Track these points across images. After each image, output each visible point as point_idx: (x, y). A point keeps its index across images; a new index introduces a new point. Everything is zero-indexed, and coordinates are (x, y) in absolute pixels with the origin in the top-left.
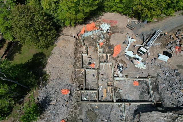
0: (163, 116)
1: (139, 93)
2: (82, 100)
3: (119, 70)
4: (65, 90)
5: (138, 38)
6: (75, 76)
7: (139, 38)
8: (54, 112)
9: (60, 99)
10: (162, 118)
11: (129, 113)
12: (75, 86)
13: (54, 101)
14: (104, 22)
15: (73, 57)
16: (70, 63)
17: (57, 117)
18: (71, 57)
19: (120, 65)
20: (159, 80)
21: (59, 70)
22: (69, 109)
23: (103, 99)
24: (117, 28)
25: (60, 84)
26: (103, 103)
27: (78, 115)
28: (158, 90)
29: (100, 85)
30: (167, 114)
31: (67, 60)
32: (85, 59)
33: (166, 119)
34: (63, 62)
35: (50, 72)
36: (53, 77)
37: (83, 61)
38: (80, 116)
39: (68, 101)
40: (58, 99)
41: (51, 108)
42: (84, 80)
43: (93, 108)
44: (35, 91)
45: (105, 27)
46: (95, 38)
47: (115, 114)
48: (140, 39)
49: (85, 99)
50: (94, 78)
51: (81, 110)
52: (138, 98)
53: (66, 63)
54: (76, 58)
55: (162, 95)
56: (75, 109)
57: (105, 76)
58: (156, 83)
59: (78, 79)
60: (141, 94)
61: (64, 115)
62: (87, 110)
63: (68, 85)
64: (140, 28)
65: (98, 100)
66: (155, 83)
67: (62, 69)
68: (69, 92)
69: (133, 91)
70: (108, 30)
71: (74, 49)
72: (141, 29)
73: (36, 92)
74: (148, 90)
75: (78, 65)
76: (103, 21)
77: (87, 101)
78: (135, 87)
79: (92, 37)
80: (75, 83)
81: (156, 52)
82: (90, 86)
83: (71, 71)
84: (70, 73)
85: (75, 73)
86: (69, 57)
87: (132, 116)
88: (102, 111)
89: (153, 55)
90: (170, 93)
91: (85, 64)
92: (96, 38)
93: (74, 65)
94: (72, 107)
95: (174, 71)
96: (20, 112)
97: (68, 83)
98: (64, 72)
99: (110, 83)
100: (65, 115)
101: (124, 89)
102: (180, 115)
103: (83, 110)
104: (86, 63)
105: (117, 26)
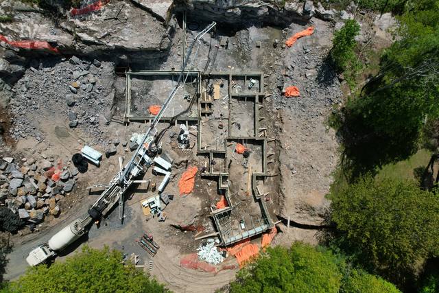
0: (123, 42)
1: (152, 92)
2: (258, 78)
3: (186, 136)
4: (292, 94)
5: (135, 211)
6: (276, 124)
7: (132, 212)
8: (306, 58)
9: (299, 78)
10: (127, 38)
11: (175, 56)
12: (274, 104)
13: (310, 74)
14: (214, 269)
15: (284, 168)
16: (289, 153)
17: (301, 50)
18: (288, 166)
19: (183, 146)
20: (109, 112)
21: (311, 135)
22: (281, 63)
23: (220, 81)
24: (182, 246)
25: (303, 106)
26: (221, 72)
27: (263, 54)
28: (115, 98)
29: (226, 107)
30: (116, 44)
31: (296, 158)
32: (257, 164)
33: (121, 37)
34: (304, 153)
35: (327, 131)
36: (319, 122)
37: (261, 161)
38: (261, 53)
39: (284, 77)
40: (302, 78)
41: (312, 64)
42: (258, 118)
43: (239, 67)
44: (349, 94)
45: (212, 252)
46: (236, 222)
47: (199, 56)
48: (131, 209)
49: (253, 81)
50: (238, 120)
51: (260, 63)
52: (155, 83)
53: (298, 153)
54: (276, 165)
55: (111, 83)
56: (270, 64)
57: (216, 124)
58: (116, 110)
59: (270, 120)
60: (148, 90)
61: (289, 54)
62: (250, 63)
63: (289, 105)
64: (125, 241)
65: (231, 79)
66: (118, 109)
67: (304, 137)
68: (284, 91)
69: (162, 95)
70: (205, 245)
71: (284, 186)
72: (123, 239)
73: (346, 93)
74: (133, 98)
75: (271, 149)
76: (216, 270)
77: (249, 78)
78: (158, 102)
79: (243, 225)
80: (275, 110)
81: (101, 172)
82: (245, 104)
83: (285, 133)
84: (288, 130)
85: (276, 132)
86: (292, 166)
87: (171, 50)
88: (222, 60)
89: (110, 164)
90: (97, 85)
91: (257, 151)
92: (233, 223)
93: (280, 148)
94: (276, 67)
95: (78, 123)
96: (366, 61)
97: (288, 110)
98: (300, 133)
99: (207, 110)
100: (287, 53)
101: (179, 99)
102: (97, 41)
103: (257, 63)
104: (255, 156)
105: (182, 253)
